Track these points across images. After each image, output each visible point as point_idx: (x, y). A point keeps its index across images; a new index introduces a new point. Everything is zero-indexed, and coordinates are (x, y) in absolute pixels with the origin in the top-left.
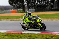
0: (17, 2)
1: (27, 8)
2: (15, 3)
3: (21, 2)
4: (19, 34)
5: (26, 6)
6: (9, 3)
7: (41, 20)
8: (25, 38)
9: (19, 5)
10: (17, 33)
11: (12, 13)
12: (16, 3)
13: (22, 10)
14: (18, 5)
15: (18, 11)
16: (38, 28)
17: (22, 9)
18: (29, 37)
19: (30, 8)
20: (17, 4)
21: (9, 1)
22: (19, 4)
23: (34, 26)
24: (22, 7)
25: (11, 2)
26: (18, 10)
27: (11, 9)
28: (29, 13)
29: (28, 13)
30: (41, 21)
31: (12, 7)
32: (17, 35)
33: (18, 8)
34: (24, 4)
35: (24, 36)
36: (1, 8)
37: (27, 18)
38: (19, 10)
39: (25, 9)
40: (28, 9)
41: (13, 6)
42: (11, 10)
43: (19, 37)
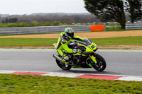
0: (104, 5)
1: (130, 18)
2: (100, 8)
3: (114, 6)
4: (109, 82)
5: (127, 14)
6: (87, 8)
7: (95, 49)
8: (124, 92)
9: (111, 13)
10: (105, 80)
11: (92, 30)
12: (104, 7)
13: (116, 24)
14: (107, 12)
15: (107, 27)
16: (90, 65)
17: (117, 21)
18: (135, 89)
19: (136, 20)
20: (105, 10)
21: (86, 3)
22: (109, 9)
23: (81, 62)
24: (117, 16)
25: (90, 5)
26: (107, 24)
27: (91, 21)
28: (70, 32)
29: (67, 33)
30: (95, 51)
31: (94, 16)
32: (106, 84)
33: (106, 18)
34: (122, 9)
35: (123, 88)
36: (68, 20)
37: (64, 43)
38: (110, 24)
39: (125, 22)
40: (133, 22)
41: (96, 13)
42: (89, 25)
43: (111, 88)
